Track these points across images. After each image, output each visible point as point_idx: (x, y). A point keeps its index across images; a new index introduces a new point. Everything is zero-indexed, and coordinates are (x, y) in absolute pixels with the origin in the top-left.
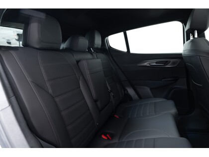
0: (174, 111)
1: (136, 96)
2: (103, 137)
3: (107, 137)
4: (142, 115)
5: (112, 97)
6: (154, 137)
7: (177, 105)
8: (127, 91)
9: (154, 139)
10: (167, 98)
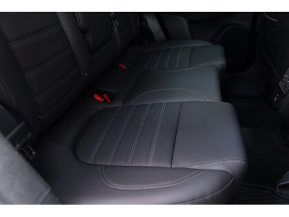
0: (220, 62)
1: (162, 33)
2: (97, 97)
3: (103, 98)
4: (177, 66)
5: (116, 29)
6: (181, 101)
7: (228, 55)
8: (146, 23)
9: (182, 103)
10: (214, 41)
